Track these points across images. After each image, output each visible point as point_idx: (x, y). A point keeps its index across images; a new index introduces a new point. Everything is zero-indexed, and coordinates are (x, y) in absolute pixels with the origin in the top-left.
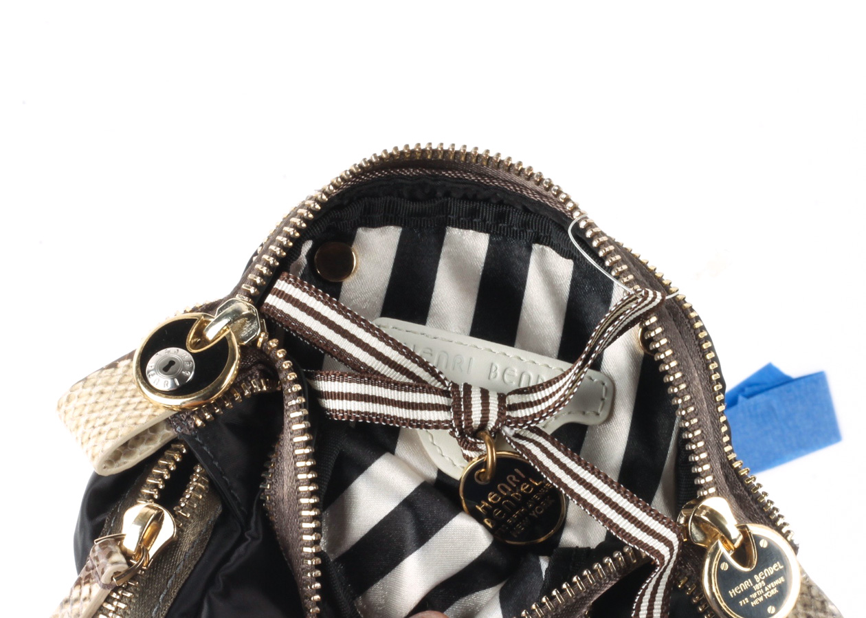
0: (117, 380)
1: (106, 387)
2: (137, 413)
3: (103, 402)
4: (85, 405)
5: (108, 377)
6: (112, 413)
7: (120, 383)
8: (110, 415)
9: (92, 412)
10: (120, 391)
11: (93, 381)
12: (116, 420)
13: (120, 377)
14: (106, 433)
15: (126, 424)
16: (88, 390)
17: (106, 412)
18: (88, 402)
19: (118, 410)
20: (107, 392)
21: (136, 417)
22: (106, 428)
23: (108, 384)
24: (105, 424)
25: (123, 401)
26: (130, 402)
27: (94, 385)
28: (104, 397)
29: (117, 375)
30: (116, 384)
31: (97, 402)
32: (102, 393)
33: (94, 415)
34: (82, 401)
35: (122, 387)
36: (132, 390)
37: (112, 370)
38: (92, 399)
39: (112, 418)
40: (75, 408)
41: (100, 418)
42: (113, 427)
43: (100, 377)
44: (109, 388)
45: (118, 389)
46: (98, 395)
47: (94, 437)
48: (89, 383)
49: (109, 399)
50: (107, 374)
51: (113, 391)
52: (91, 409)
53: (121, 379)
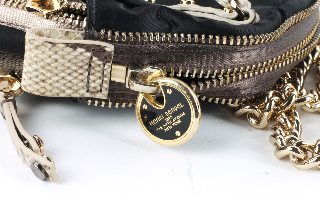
0: (69, 58)
1: (61, 58)
2: (64, 88)
3: (53, 67)
4: (43, 60)
5: (66, 53)
6: (52, 78)
7: (69, 61)
8: (50, 78)
9: (43, 68)
10: (66, 66)
11: (57, 49)
12: (51, 84)
13: (72, 57)
14: (40, 87)
15: (53, 91)
16: (51, 53)
17: (49, 75)
18: (45, 60)
19: (56, 78)
20: (59, 63)
21: (61, 90)
22: (42, 84)
23: (63, 57)
24: (43, 81)
25: (62, 75)
26: (65, 78)
27: (56, 53)
28: (54, 65)
29: (72, 55)
30: (67, 61)
31: (49, 64)
32: (56, 61)
33: (42, 71)
34: (42, 56)
35: (68, 64)
36: (72, 69)
37: (71, 49)
38: (48, 61)
39: (50, 81)
40: (36, 56)
41: (44, 75)
42: (46, 87)
43: (63, 50)
44: (61, 61)
45: (65, 65)
46: (53, 61)
47: (33, 81)
48: (55, 49)
49: (56, 68)
50: (67, 51)
51: (62, 64)
52: (43, 65)
53: (72, 59)
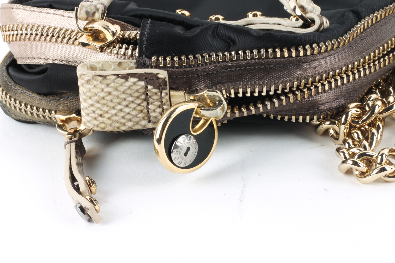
0: (123, 90)
1: (114, 91)
2: (123, 121)
3: (107, 100)
4: (96, 95)
5: (118, 85)
6: (109, 112)
7: (124, 92)
8: (107, 112)
9: (98, 102)
10: (121, 98)
11: (109, 82)
12: (109, 118)
13: (126, 88)
14: (99, 122)
15: (113, 125)
16: (103, 86)
17: (105, 109)
18: (99, 94)
19: (113, 112)
20: (113, 95)
21: (121, 123)
22: (101, 119)
23: (116, 89)
24: (101, 116)
25: (119, 107)
26: (123, 110)
27: (108, 85)
28: (109, 98)
29: (125, 86)
30: (121, 92)
31: (103, 98)
32: (110, 93)
33: (98, 105)
34: (95, 91)
35: (123, 96)
36: (128, 101)
37: (123, 80)
38: (102, 94)
39: (108, 115)
40: (89, 91)
41: (101, 110)
42: (105, 121)
43: (114, 82)
44: (115, 93)
45: (120, 96)
46: (107, 94)
47: (91, 117)
48: (106, 82)
49: (111, 101)
50: (119, 82)
51: (117, 96)
52: (98, 100)
53: (126, 90)
